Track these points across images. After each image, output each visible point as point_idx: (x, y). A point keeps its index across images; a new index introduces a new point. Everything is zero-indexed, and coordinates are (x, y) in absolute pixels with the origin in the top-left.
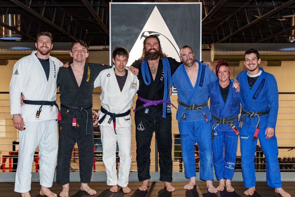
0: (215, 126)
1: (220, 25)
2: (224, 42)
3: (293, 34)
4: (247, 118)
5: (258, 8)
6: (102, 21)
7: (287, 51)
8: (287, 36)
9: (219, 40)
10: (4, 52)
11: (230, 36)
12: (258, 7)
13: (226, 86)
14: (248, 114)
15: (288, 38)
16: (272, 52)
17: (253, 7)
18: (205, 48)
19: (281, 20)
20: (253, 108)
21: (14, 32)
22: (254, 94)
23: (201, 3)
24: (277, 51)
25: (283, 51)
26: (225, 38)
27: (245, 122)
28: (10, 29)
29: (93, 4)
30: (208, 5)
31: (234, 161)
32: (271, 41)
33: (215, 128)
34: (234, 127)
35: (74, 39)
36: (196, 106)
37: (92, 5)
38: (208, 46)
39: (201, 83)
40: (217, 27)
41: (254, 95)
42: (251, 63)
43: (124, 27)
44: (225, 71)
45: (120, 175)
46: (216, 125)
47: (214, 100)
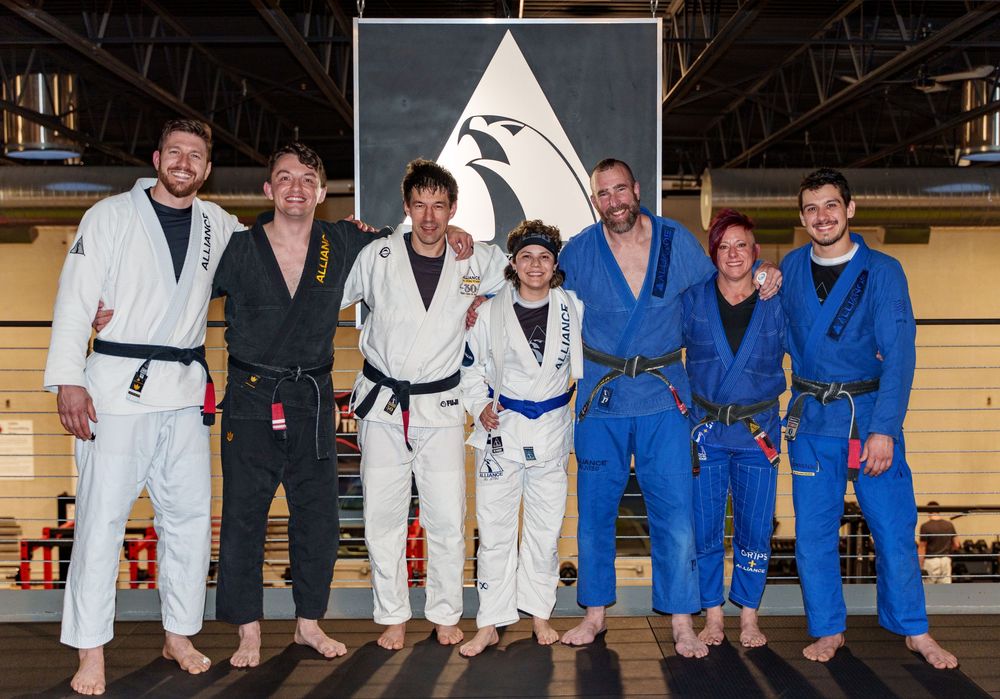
0: (701, 429)
1: (731, 109)
2: (743, 166)
3: (968, 139)
4: (811, 406)
5: (852, 49)
6: (344, 96)
7: (948, 194)
8: (948, 147)
9: (728, 160)
10: (22, 198)
11: (763, 146)
12: (853, 46)
13: (742, 300)
14: (815, 391)
15: (953, 153)
16: (900, 198)
17: (838, 45)
18: (682, 185)
19: (928, 90)
20: (831, 370)
21: (56, 133)
22: (832, 320)
23: (659, 21)
24: (915, 192)
25: (937, 194)
26: (747, 154)
27: (804, 420)
28: (41, 124)
29: (310, 34)
30: (690, 37)
31: (765, 546)
32: (898, 162)
33: (702, 437)
34: (762, 435)
35: (252, 156)
36: (644, 362)
37: (306, 39)
38: (692, 180)
39: (660, 286)
40: (722, 117)
41: (833, 324)
42: (822, 219)
43: (404, 101)
44: (741, 245)
45: (432, 590)
46: (704, 427)
47: (698, 343)
